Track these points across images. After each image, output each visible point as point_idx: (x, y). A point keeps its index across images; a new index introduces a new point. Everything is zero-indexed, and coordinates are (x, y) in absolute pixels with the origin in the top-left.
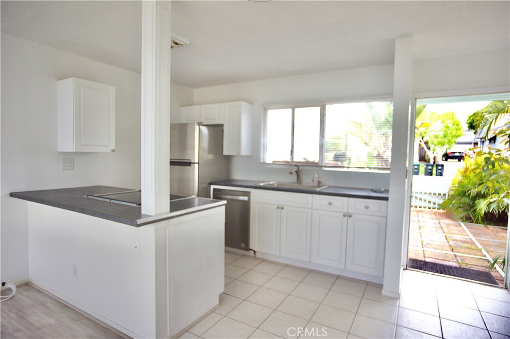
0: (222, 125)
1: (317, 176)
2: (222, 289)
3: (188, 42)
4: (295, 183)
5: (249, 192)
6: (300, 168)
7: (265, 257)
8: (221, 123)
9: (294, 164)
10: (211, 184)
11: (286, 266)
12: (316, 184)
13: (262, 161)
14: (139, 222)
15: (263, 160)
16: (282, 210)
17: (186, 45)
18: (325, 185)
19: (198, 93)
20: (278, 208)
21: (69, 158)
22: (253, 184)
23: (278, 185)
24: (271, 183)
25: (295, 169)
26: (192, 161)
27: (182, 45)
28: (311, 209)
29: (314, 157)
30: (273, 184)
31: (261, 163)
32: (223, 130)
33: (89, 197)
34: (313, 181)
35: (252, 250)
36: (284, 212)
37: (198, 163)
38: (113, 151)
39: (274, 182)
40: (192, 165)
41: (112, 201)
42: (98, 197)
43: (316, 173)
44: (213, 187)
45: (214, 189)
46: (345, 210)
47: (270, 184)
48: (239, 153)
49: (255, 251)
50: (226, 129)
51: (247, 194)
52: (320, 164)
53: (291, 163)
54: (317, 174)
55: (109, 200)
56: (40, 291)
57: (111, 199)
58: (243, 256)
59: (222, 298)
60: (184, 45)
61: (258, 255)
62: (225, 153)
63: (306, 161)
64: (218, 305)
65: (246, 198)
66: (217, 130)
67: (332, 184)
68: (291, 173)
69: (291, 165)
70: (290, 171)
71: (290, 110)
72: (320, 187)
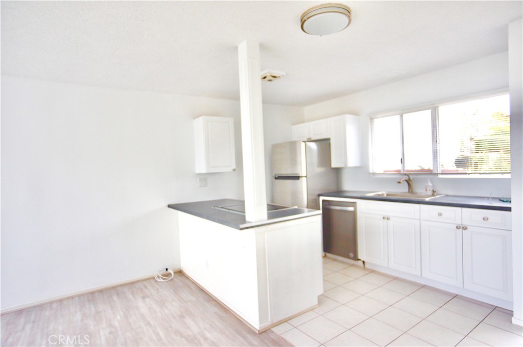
0: (329, 139)
1: (431, 184)
2: (321, 292)
3: (284, 74)
4: (406, 193)
5: (355, 203)
6: (411, 177)
7: (374, 269)
8: (328, 137)
9: (405, 172)
10: (319, 195)
11: (396, 278)
12: (430, 193)
13: (371, 171)
14: (242, 226)
15: (373, 170)
16: (389, 221)
17: (283, 76)
18: (441, 195)
19: (307, 111)
20: (383, 218)
21: (204, 178)
22: (359, 195)
23: (387, 195)
24: (380, 193)
25: (406, 178)
26: (300, 175)
27: (280, 77)
28: (420, 219)
29: (428, 165)
30: (383, 195)
31: (370, 174)
32: (330, 144)
33: (216, 208)
34: (426, 190)
35: (360, 260)
36: (391, 222)
37: (306, 177)
38: (234, 170)
39: (383, 192)
40: (300, 178)
41: (230, 211)
42: (222, 208)
43: (429, 182)
44: (322, 198)
45: (324, 201)
46: (459, 222)
47: (379, 195)
48: (346, 164)
49: (364, 262)
50: (332, 142)
51: (354, 204)
52: (434, 172)
53: (402, 172)
54: (431, 183)
55: (227, 210)
56: (187, 278)
57: (229, 209)
58: (353, 265)
59: (321, 300)
60: (281, 77)
61: (367, 266)
62: (334, 165)
63: (420, 168)
64: (317, 305)
65: (351, 209)
66: (324, 144)
67: (450, 193)
68: (399, 183)
69: (402, 174)
70: (398, 181)
71: (398, 117)
72: (435, 196)
